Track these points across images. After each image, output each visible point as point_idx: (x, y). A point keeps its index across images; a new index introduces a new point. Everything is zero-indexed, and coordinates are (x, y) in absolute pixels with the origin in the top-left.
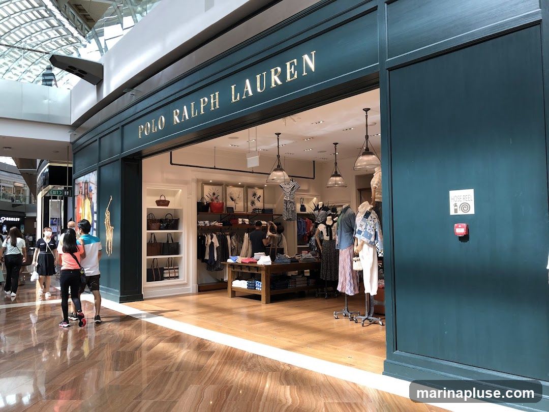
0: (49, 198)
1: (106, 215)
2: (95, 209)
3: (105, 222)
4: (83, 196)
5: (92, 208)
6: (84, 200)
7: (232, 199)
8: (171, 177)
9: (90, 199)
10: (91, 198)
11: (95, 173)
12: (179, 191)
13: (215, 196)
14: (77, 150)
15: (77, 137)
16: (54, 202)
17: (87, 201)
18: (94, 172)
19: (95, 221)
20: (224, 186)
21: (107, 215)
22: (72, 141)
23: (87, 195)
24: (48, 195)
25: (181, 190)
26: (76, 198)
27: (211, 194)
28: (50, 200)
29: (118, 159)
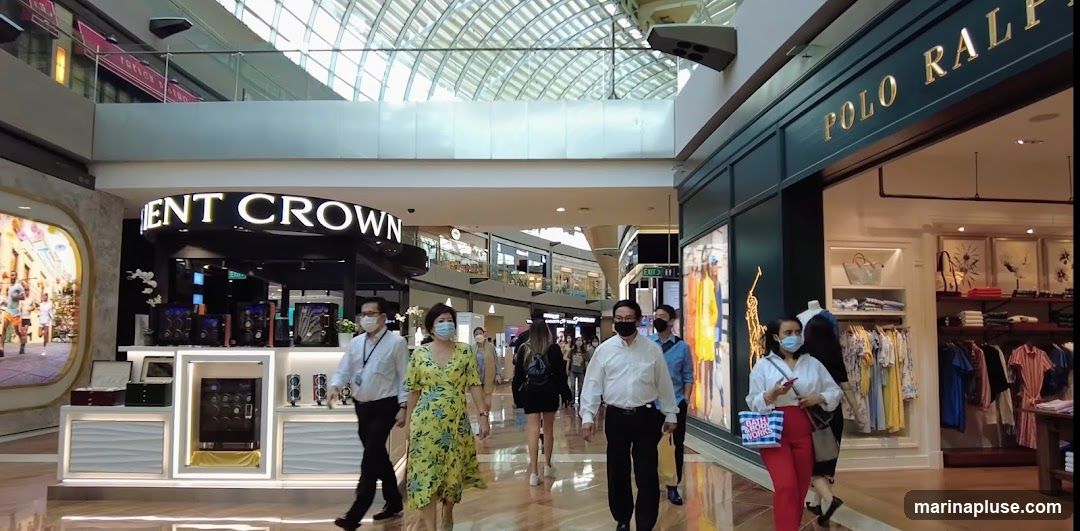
0: (636, 286)
1: (749, 305)
2: (725, 294)
3: (747, 318)
4: (699, 274)
5: (718, 294)
6: (702, 280)
7: (1010, 268)
8: (880, 223)
9: (714, 278)
10: (716, 277)
11: (724, 229)
12: (894, 252)
13: (971, 261)
14: (686, 198)
15: (686, 175)
16: (644, 292)
17: (708, 283)
18: (721, 229)
19: (725, 317)
20: (988, 239)
21: (752, 304)
22: (677, 184)
23: (707, 270)
24: (634, 282)
25: (898, 251)
26: (686, 279)
27: (961, 258)
28: (637, 290)
29: (776, 195)
